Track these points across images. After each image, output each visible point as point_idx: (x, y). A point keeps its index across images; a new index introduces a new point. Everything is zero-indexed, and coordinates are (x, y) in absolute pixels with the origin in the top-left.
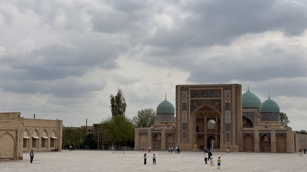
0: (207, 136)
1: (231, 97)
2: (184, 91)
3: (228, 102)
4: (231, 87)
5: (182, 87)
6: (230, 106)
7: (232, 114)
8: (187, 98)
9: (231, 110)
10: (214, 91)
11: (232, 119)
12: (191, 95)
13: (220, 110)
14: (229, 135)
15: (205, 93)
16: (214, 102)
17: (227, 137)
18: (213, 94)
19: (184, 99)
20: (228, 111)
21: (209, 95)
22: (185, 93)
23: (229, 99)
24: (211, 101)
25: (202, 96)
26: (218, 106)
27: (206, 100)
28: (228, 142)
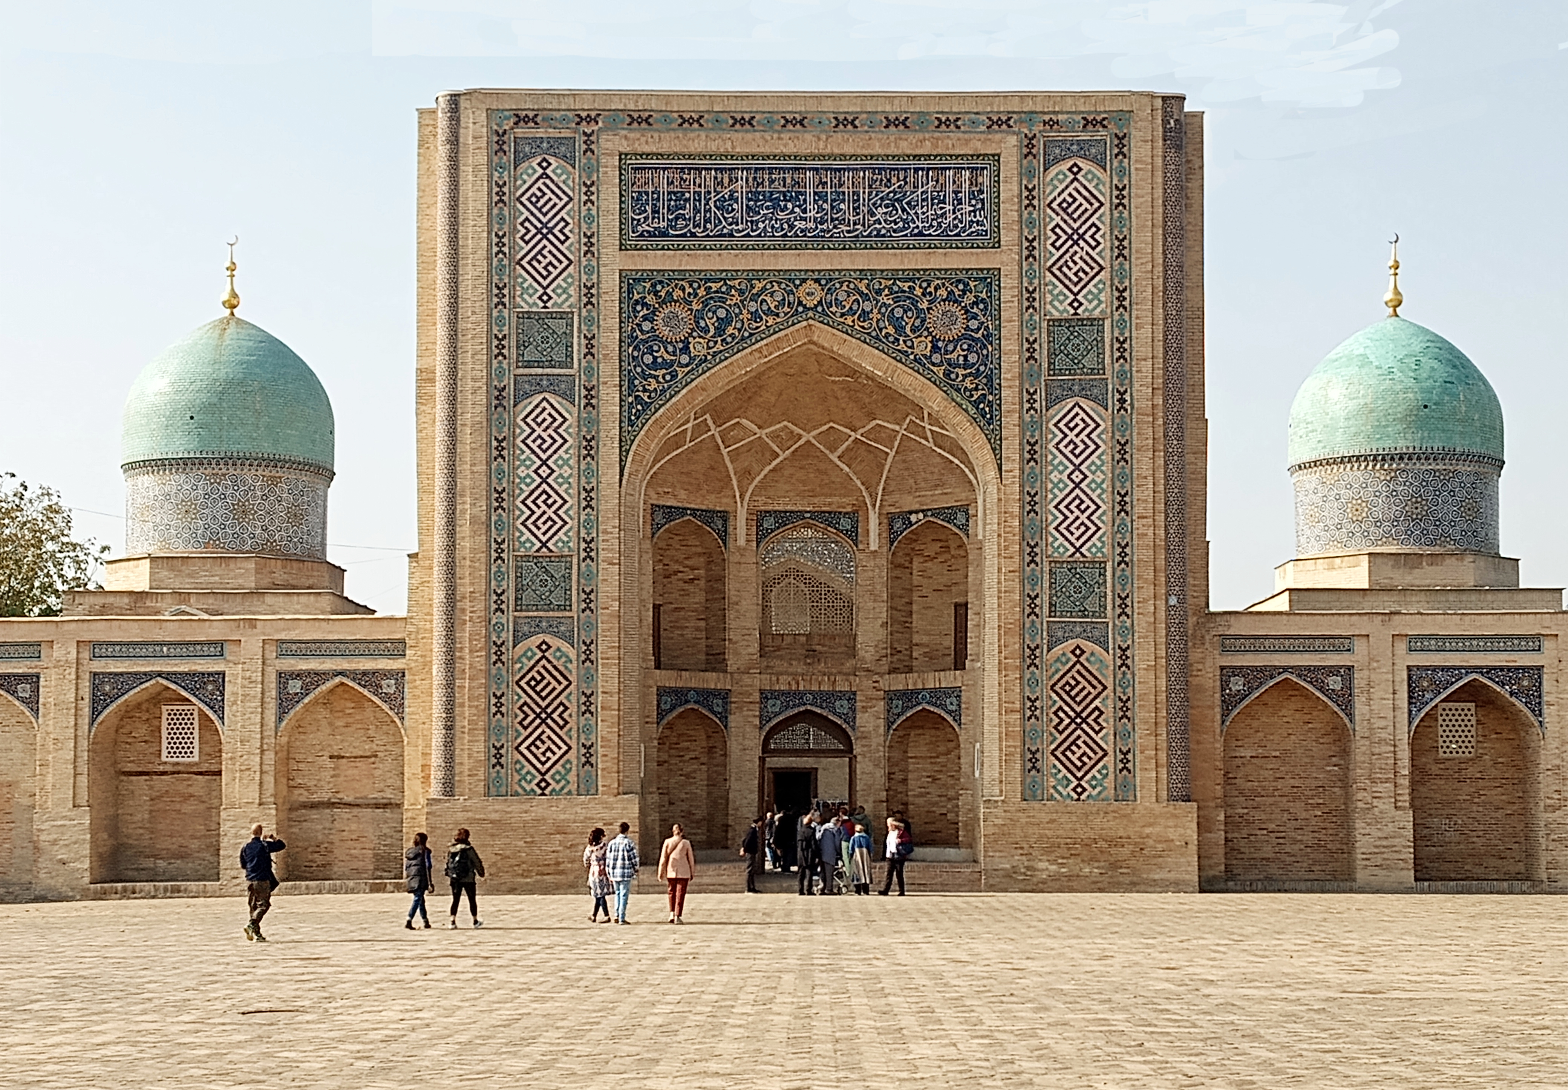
0: (764, 719)
1: (1121, 250)
2: (544, 164)
3: (1075, 304)
4: (1113, 128)
5: (520, 119)
6: (1100, 354)
7: (1122, 450)
8: (572, 246)
9: (1112, 400)
10: (916, 170)
11: (1122, 506)
12: (633, 219)
13: (982, 406)
14: (1092, 690)
15: (796, 197)
16: (914, 303)
17: (1066, 709)
18: (904, 210)
19: (545, 262)
20: (1082, 415)
21: (855, 224)
22: (553, 192)
23: (1087, 269)
24: (879, 292)
25: (759, 235)
26: (965, 347)
27: (817, 281)
28: (1079, 770)
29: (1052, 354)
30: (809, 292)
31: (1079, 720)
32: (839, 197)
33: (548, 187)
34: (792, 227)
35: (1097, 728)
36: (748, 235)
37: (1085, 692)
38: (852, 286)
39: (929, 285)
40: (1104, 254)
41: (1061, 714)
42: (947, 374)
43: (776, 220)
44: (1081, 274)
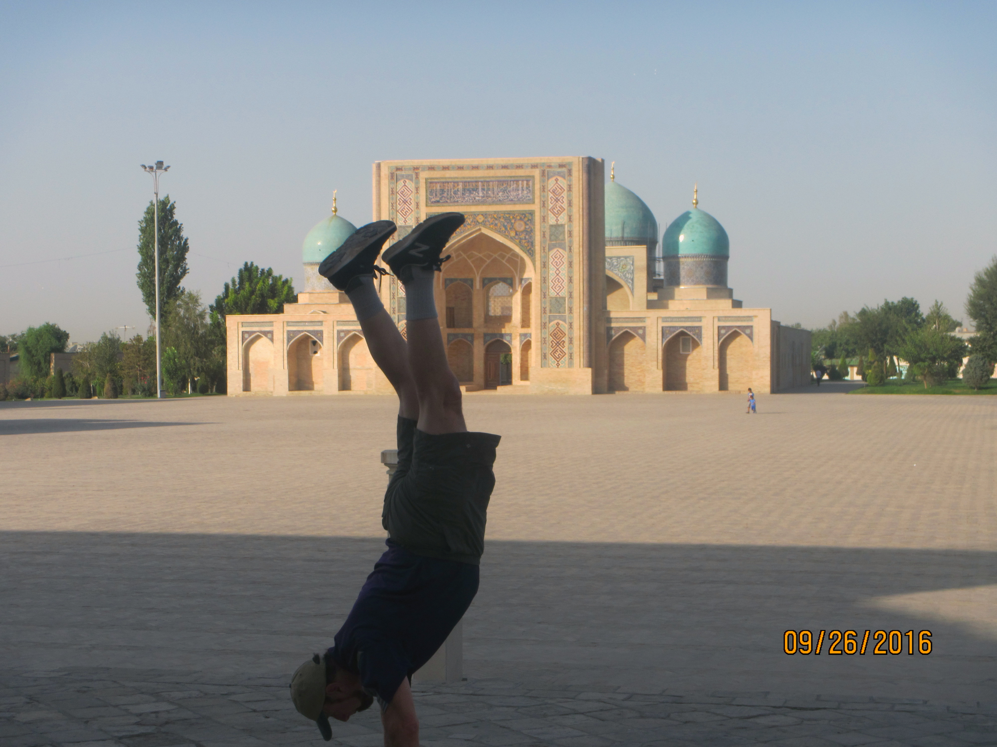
0: (485, 342)
1: (570, 204)
2: (405, 182)
3: (557, 220)
4: (567, 167)
5: (398, 170)
6: (564, 235)
7: (570, 264)
8: (413, 206)
9: (567, 249)
10: (511, 181)
11: (571, 280)
12: (430, 198)
13: (530, 251)
14: (562, 335)
15: (476, 189)
16: (510, 220)
17: (554, 341)
18: (507, 193)
19: (405, 211)
20: (559, 253)
21: (493, 197)
22: (407, 190)
23: (560, 210)
24: (500, 218)
25: (466, 202)
26: (525, 234)
27: (482, 215)
28: (558, 359)
29: (551, 235)
30: (480, 219)
31: (558, 344)
32: (489, 189)
33: (406, 188)
34: (475, 199)
35: (563, 346)
36: (462, 202)
37: (560, 336)
38: (492, 216)
39: (514, 215)
40: (565, 205)
41: (553, 343)
42: (520, 242)
43: (471, 197)
44: (559, 212)
